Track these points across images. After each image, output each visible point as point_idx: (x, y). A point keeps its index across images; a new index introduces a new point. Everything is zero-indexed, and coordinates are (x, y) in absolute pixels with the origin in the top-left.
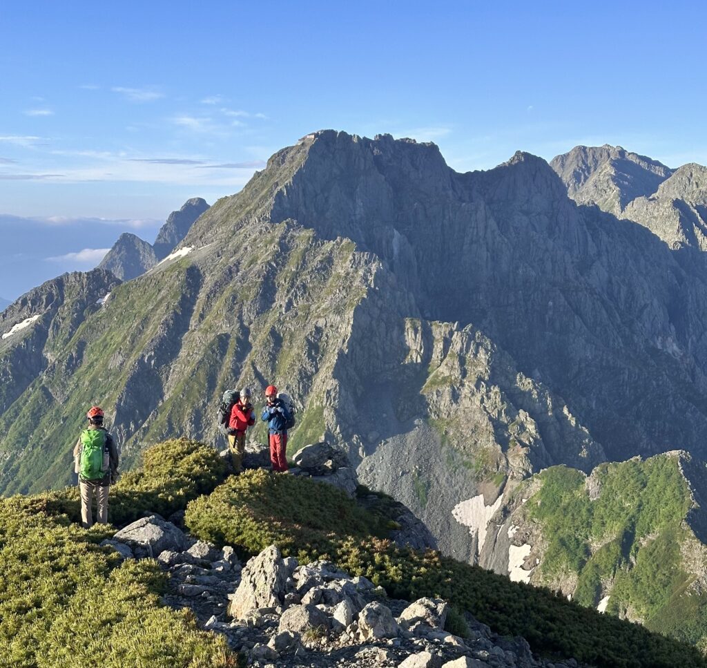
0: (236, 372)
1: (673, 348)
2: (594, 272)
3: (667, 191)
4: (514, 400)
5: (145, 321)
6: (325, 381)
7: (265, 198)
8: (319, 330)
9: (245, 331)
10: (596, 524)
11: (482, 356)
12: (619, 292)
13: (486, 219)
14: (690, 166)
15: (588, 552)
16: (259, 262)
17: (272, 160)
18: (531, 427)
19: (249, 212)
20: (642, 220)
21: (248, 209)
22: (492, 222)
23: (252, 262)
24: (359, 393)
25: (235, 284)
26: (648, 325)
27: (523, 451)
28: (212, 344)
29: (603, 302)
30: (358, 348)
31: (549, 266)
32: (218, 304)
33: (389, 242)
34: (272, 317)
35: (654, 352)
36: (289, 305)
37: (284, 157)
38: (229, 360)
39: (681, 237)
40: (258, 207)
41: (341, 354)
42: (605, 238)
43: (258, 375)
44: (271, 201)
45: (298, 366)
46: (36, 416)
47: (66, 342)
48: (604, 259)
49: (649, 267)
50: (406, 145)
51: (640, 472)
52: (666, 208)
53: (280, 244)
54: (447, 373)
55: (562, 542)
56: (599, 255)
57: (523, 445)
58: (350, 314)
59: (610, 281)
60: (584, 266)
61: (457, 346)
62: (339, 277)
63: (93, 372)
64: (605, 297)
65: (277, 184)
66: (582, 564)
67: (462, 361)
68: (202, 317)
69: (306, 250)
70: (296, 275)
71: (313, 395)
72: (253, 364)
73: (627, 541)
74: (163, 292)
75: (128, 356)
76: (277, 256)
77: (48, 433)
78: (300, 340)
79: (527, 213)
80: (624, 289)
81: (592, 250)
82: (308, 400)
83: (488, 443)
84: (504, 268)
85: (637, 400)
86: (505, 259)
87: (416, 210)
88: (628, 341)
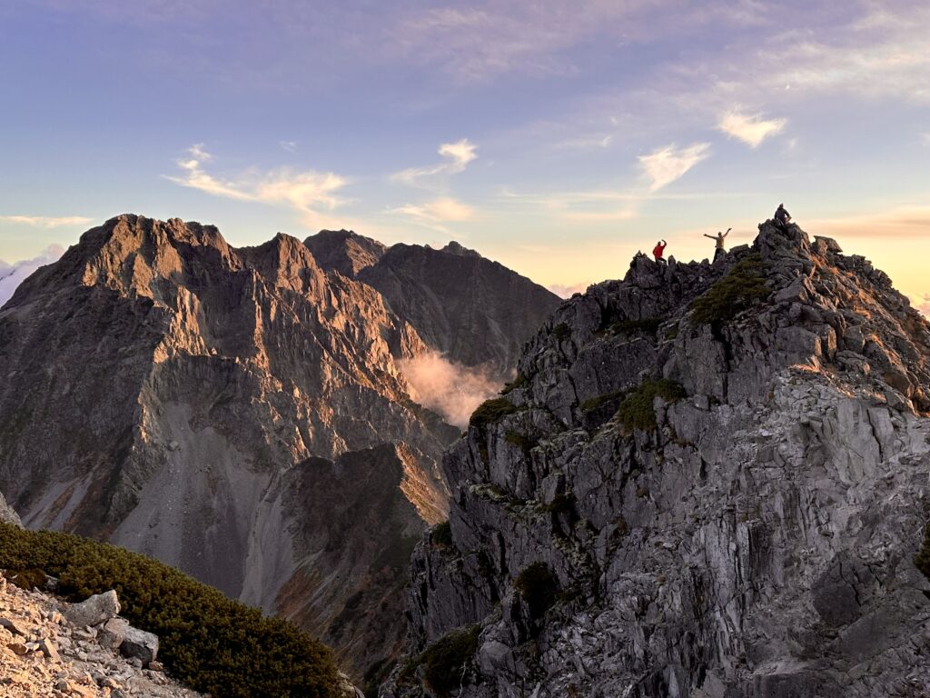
2: (336, 318)
12: (354, 332)
16: (74, 316)
17: (83, 237)
19: (65, 277)
21: (64, 274)
24: (161, 413)
26: (375, 355)
29: (344, 340)
30: (159, 380)
35: (379, 373)
42: (343, 293)
48: (343, 309)
49: (375, 314)
50: (193, 226)
54: (231, 394)
56: (340, 306)
58: (151, 354)
59: (348, 325)
60: (330, 314)
64: (345, 336)
79: (287, 277)
80: (357, 329)
81: (335, 302)
84: (272, 317)
85: (369, 406)
86: (273, 310)
87: (204, 275)
88: (362, 366)
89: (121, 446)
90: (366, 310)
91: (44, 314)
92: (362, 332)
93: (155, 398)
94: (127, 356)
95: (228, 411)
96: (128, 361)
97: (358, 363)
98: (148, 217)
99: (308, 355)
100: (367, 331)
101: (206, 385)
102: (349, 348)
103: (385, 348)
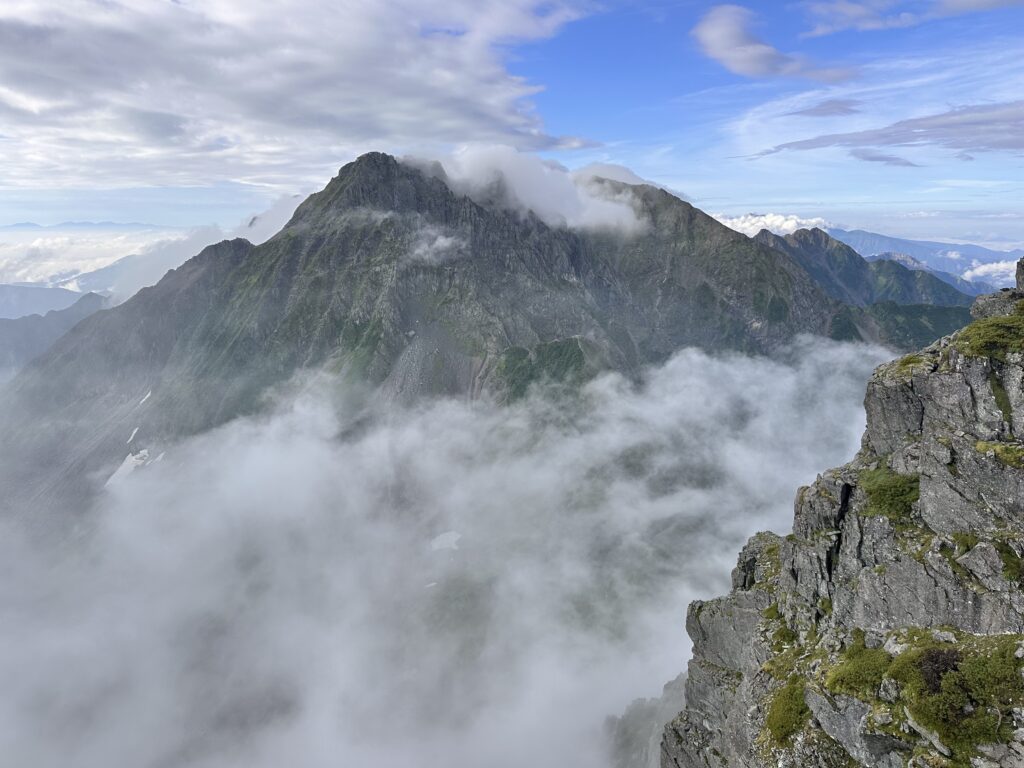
89: (374, 333)
91: (316, 232)
92: (551, 249)
93: (397, 297)
94: (376, 265)
95: (450, 309)
96: (378, 269)
97: (548, 274)
98: (388, 154)
99: (509, 266)
100: (555, 248)
101: (434, 289)
102: (540, 262)
103: (566, 263)
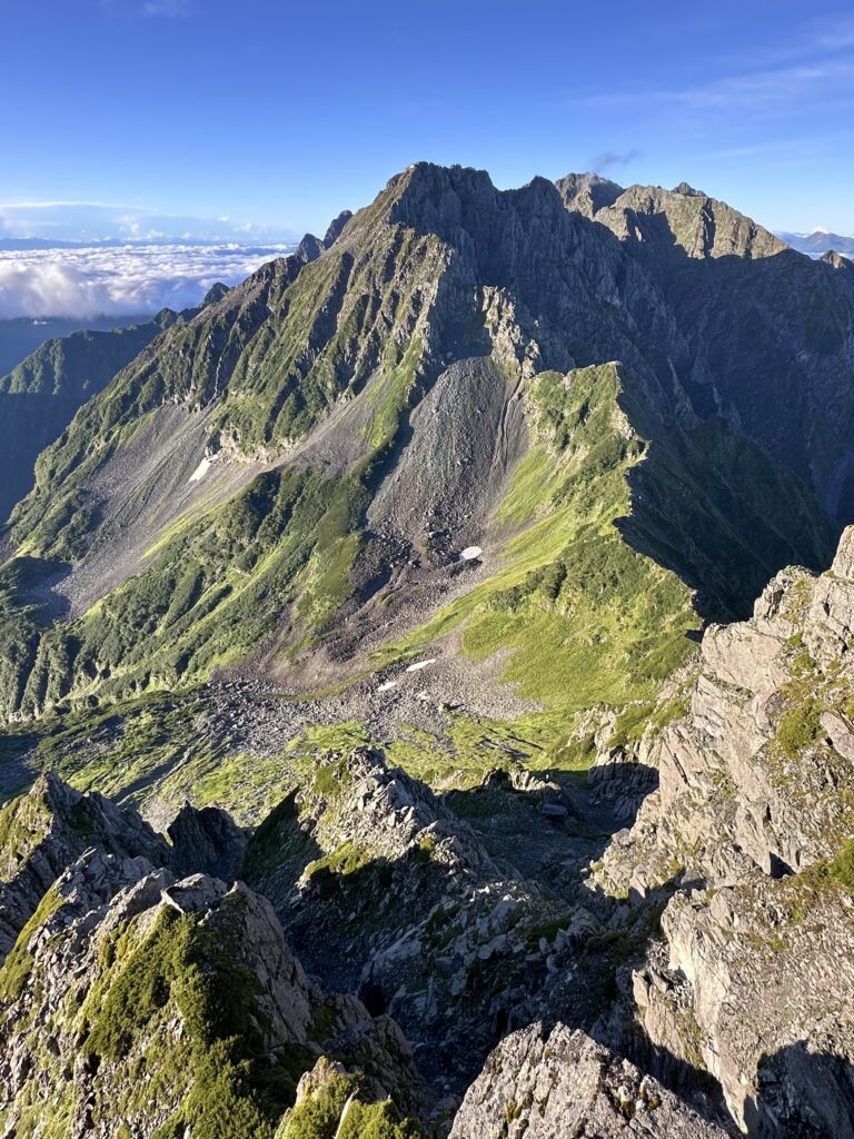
0: (373, 317)
1: (617, 302)
2: (576, 255)
3: (621, 203)
4: (527, 333)
5: (321, 287)
6: (422, 322)
7: (386, 209)
8: (419, 292)
9: (377, 293)
10: (568, 402)
11: (511, 307)
12: (589, 267)
13: (516, 220)
14: (636, 186)
15: (562, 417)
16: (384, 250)
17: (389, 183)
18: (536, 349)
19: (377, 218)
20: (605, 222)
21: (376, 215)
22: (519, 222)
23: (380, 249)
24: (441, 329)
25: (371, 264)
26: (604, 288)
27: (530, 363)
28: (358, 301)
29: (580, 274)
30: (441, 302)
31: (551, 250)
32: (361, 276)
33: (458, 237)
34: (392, 284)
35: (606, 304)
36: (402, 277)
37: (397, 181)
38: (369, 310)
39: (627, 233)
40: (382, 215)
41: (431, 306)
42: (584, 233)
43: (385, 319)
44: (390, 209)
45: (407, 313)
46: (267, 344)
47: (279, 300)
48: (582, 246)
49: (607, 252)
50: (469, 171)
51: (594, 373)
52: (620, 215)
53: (395, 238)
54: (491, 317)
55: (549, 412)
56: (580, 243)
57: (531, 359)
58: (436, 282)
59: (585, 260)
60: (571, 251)
61: (496, 302)
62: (430, 258)
63: (294, 318)
64: (582, 271)
65: (392, 199)
66: (559, 423)
67: (500, 310)
68: (353, 284)
69: (411, 242)
70: (405, 258)
71: (415, 331)
72: (382, 313)
73: (584, 411)
74: (330, 269)
75: (312, 308)
76: (394, 246)
77: (274, 353)
78: (408, 298)
79: (539, 217)
80: (592, 264)
81: (576, 242)
82: (413, 334)
83: (512, 358)
84: (525, 253)
85: (594, 332)
86: (526, 247)
87: (475, 216)
88: (592, 297)
90: (601, 248)
92: (596, 268)
93: (437, 316)
94: (418, 284)
97: (591, 295)
98: (436, 164)
99: (551, 286)
100: (600, 267)
102: (584, 282)
103: (612, 284)
